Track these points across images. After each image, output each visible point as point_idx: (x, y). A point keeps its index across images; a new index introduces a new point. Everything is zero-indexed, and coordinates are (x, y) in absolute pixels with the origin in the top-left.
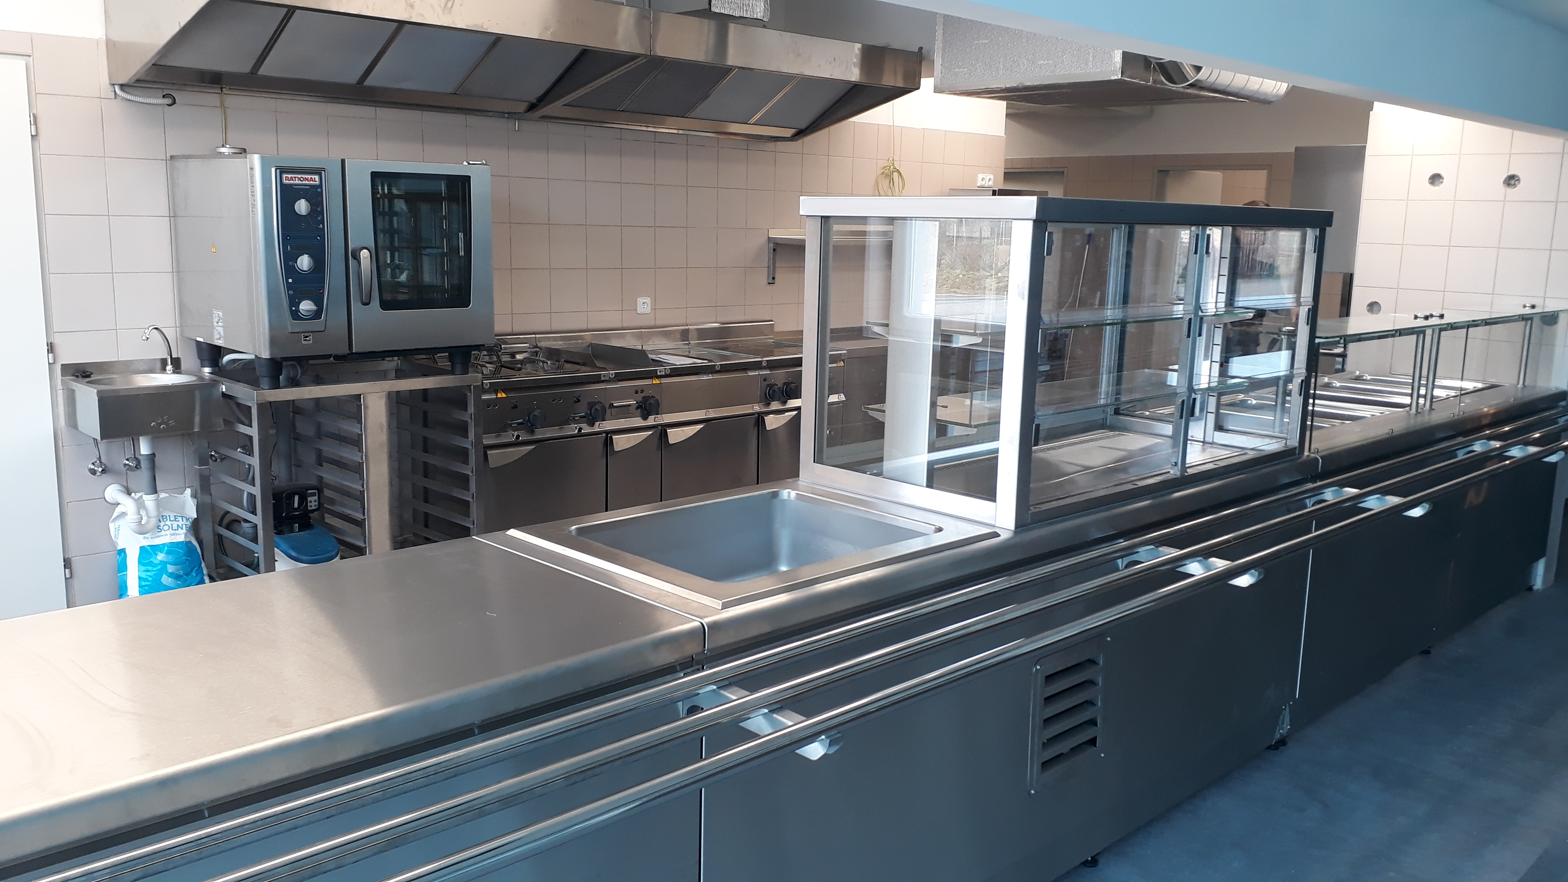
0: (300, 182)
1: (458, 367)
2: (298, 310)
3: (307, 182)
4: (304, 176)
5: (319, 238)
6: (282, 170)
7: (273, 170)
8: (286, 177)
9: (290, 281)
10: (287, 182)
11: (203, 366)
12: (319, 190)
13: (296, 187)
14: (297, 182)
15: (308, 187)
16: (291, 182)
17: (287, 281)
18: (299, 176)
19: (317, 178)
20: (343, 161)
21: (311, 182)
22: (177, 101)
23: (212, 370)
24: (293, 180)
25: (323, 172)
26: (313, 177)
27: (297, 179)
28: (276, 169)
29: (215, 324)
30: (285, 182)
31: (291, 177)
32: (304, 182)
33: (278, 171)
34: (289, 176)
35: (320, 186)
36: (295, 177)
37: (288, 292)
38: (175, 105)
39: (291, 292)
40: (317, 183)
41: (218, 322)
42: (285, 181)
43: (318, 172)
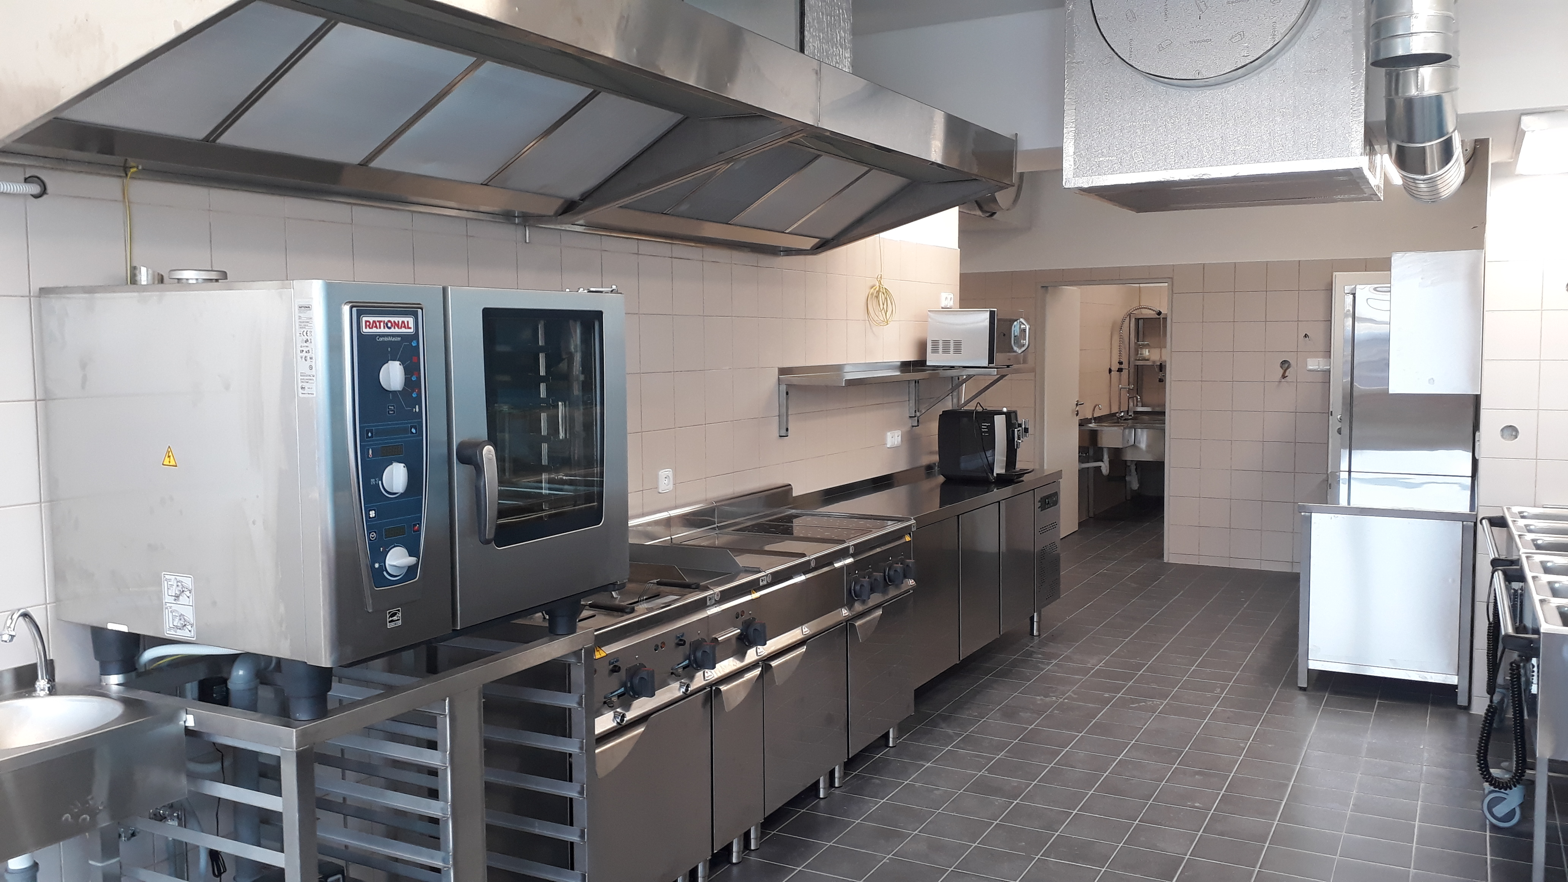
0: (387, 330)
1: (562, 623)
2: (383, 568)
3: (397, 330)
4: (392, 319)
5: (414, 431)
6: (361, 310)
7: (346, 309)
8: (366, 322)
9: (372, 514)
10: (368, 330)
11: (105, 671)
12: (414, 344)
13: (381, 339)
14: (383, 330)
15: (399, 339)
16: (374, 330)
17: (367, 514)
18: (386, 319)
19: (411, 321)
20: (445, 290)
21: (403, 330)
22: (50, 189)
23: (126, 678)
24: (376, 327)
25: (420, 311)
26: (405, 320)
27: (382, 324)
28: (352, 308)
29: (168, 599)
30: (366, 330)
31: (374, 322)
32: (392, 330)
33: (354, 309)
34: (371, 319)
35: (415, 336)
36: (380, 322)
37: (369, 534)
38: (45, 196)
39: (373, 535)
40: (412, 330)
41: (177, 597)
42: (364, 330)
43: (411, 310)
